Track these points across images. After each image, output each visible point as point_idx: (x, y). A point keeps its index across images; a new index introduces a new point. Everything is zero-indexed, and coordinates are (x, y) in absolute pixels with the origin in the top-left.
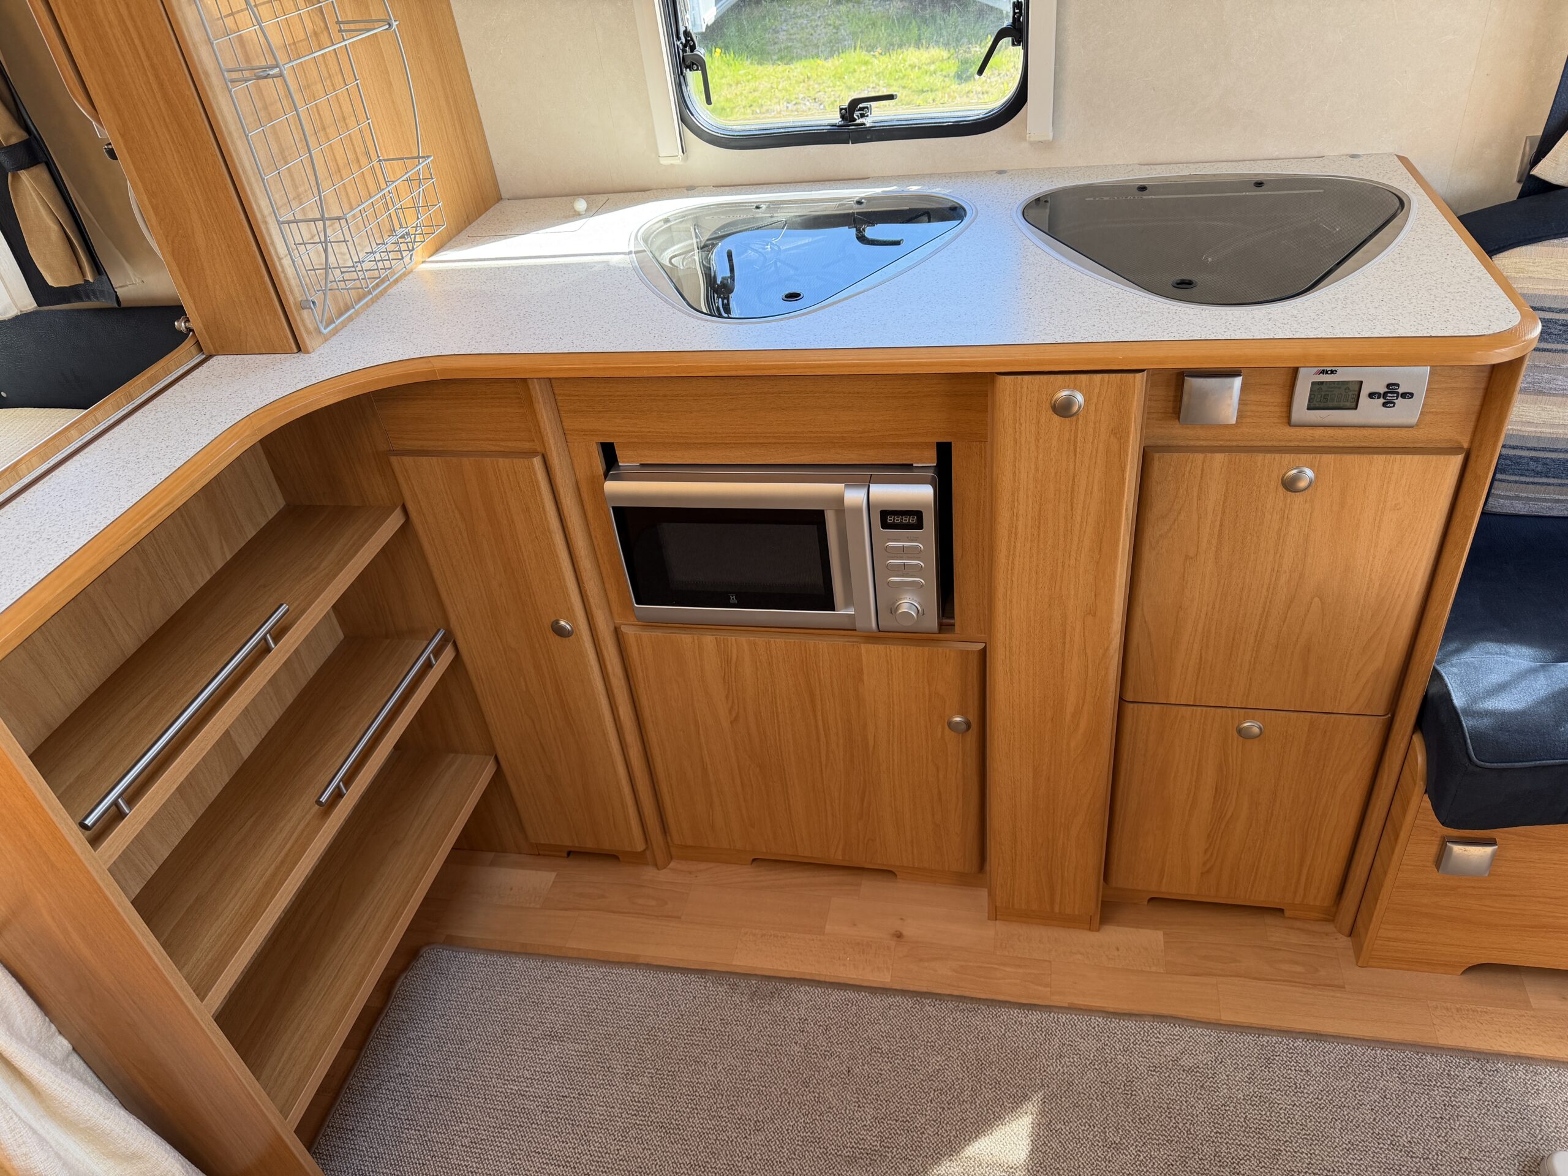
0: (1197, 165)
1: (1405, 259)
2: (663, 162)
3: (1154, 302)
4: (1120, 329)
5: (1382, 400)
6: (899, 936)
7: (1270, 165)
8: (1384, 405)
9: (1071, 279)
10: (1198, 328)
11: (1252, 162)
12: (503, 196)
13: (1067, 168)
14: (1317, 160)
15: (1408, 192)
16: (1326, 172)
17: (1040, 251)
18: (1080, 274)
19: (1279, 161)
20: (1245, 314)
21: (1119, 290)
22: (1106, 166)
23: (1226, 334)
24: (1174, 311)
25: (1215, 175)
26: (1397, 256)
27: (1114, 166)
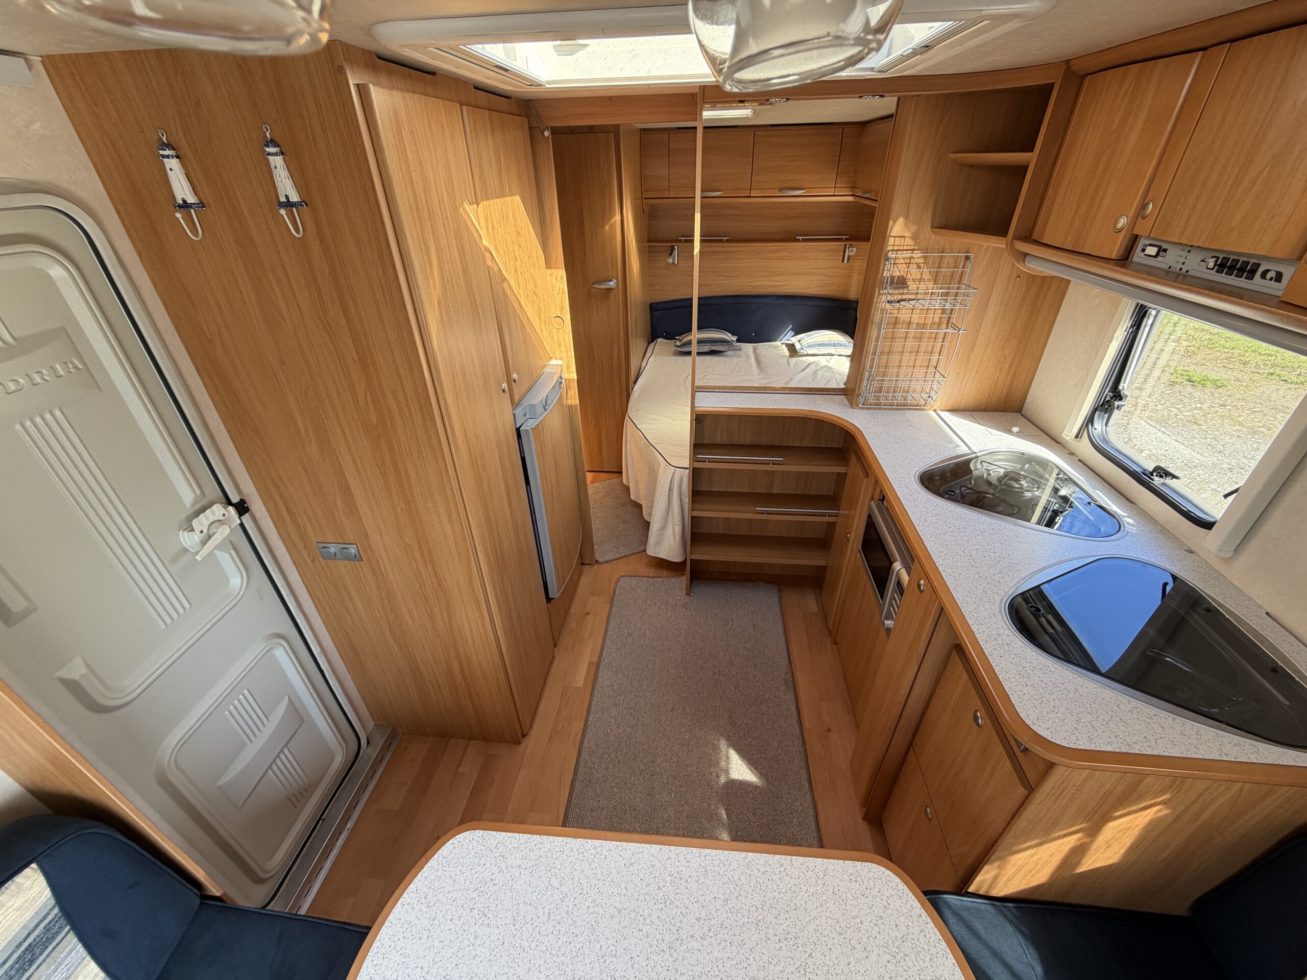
2: (1063, 435)
6: (829, 730)
12: (1022, 413)
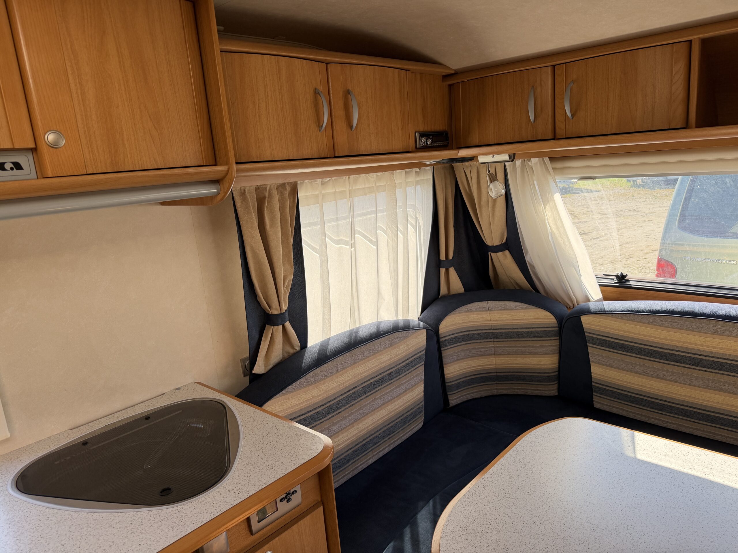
0: (105, 419)
1: (252, 431)
3: (160, 511)
4: (158, 539)
5: (286, 500)
7: (143, 406)
8: (288, 502)
9: (95, 520)
10: (200, 515)
11: (133, 407)
13: (23, 447)
14: (163, 396)
15: (219, 398)
16: (174, 401)
17: (56, 511)
18: (97, 514)
19: (145, 402)
20: (215, 494)
21: (132, 513)
22: (49, 438)
23: (217, 511)
24: (177, 511)
25: (120, 421)
26: (247, 431)
27: (55, 436)
